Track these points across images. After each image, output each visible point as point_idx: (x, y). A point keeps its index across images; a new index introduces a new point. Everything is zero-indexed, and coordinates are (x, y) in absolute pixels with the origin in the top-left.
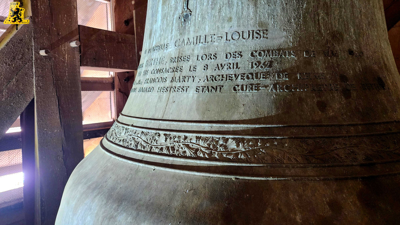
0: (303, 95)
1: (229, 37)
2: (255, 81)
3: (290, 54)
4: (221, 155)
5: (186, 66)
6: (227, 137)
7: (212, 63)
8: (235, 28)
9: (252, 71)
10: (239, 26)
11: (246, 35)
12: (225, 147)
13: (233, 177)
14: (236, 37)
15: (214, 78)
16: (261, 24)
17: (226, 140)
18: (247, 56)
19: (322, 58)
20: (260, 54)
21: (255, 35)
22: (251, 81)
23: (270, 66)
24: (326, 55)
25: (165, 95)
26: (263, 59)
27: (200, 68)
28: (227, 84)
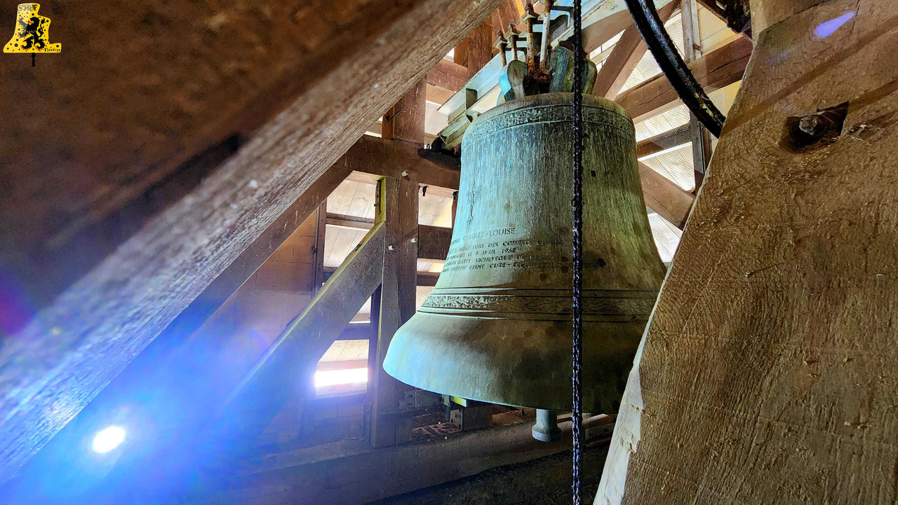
0: (532, 270)
1: (492, 234)
2: (503, 261)
3: (527, 243)
4: (474, 307)
5: (467, 252)
6: (480, 296)
7: (481, 250)
8: (496, 228)
9: (502, 255)
10: (498, 226)
11: (501, 232)
12: (478, 302)
13: (476, 318)
14: (495, 233)
15: (480, 260)
16: (511, 225)
17: (479, 298)
18: (500, 245)
19: (550, 245)
20: (508, 244)
21: (507, 232)
22: (501, 261)
23: (514, 252)
24: (553, 243)
25: (453, 272)
26: (510, 247)
27: (473, 254)
28: (487, 264)
